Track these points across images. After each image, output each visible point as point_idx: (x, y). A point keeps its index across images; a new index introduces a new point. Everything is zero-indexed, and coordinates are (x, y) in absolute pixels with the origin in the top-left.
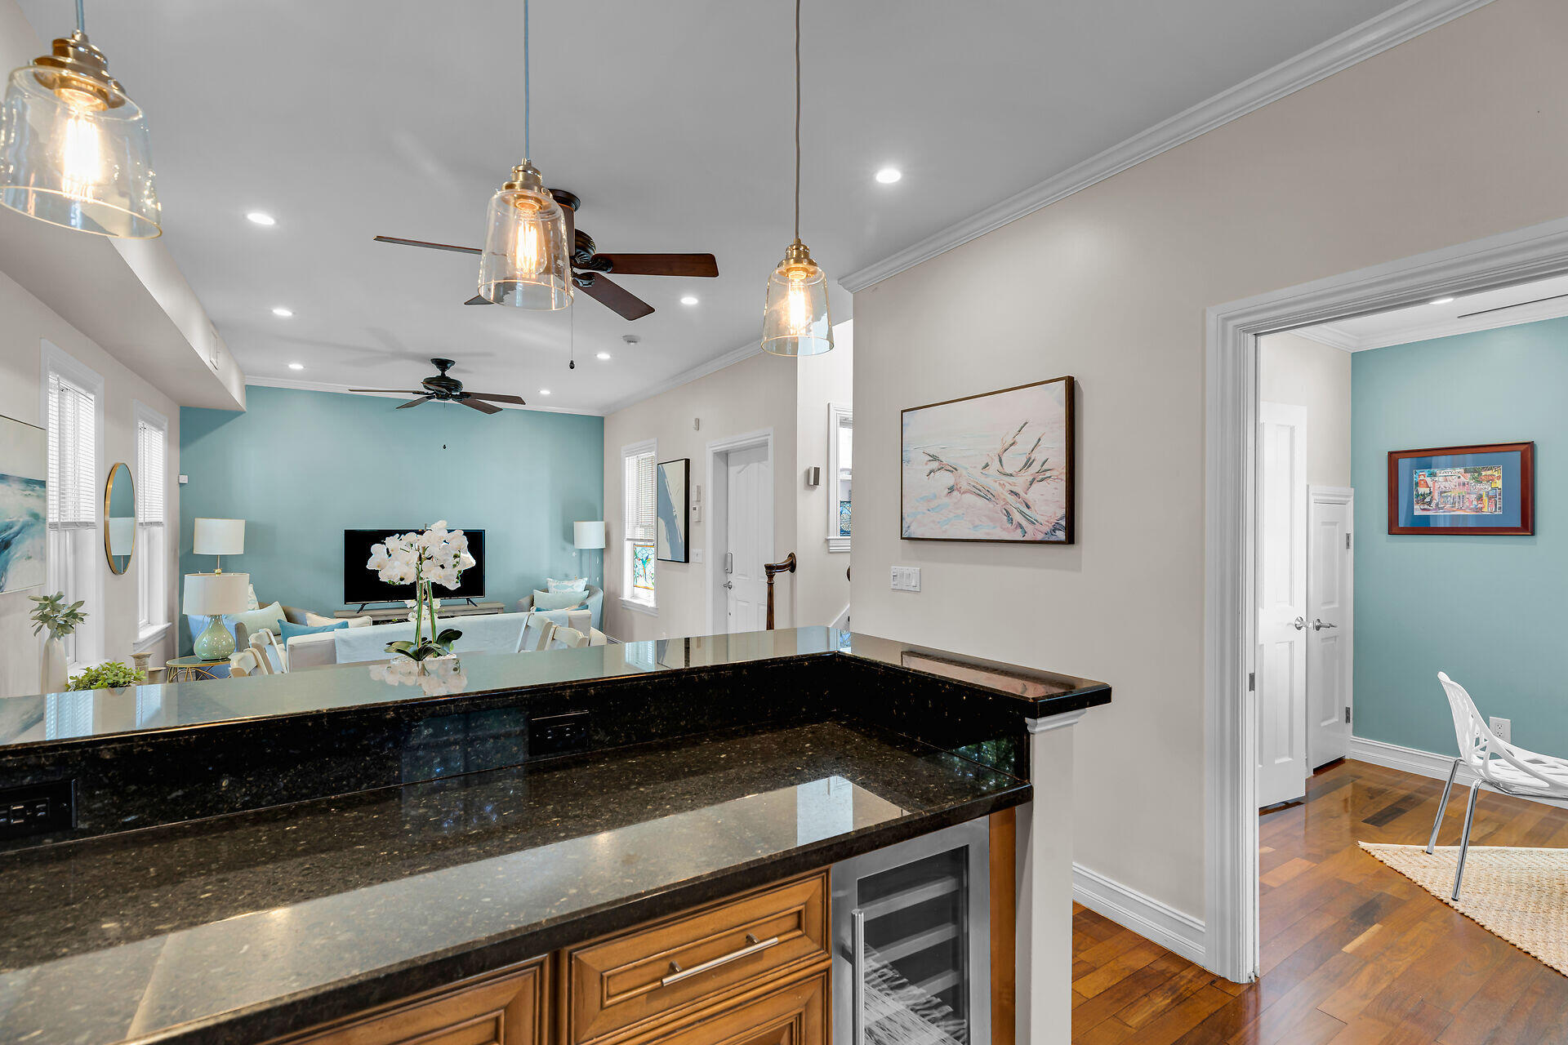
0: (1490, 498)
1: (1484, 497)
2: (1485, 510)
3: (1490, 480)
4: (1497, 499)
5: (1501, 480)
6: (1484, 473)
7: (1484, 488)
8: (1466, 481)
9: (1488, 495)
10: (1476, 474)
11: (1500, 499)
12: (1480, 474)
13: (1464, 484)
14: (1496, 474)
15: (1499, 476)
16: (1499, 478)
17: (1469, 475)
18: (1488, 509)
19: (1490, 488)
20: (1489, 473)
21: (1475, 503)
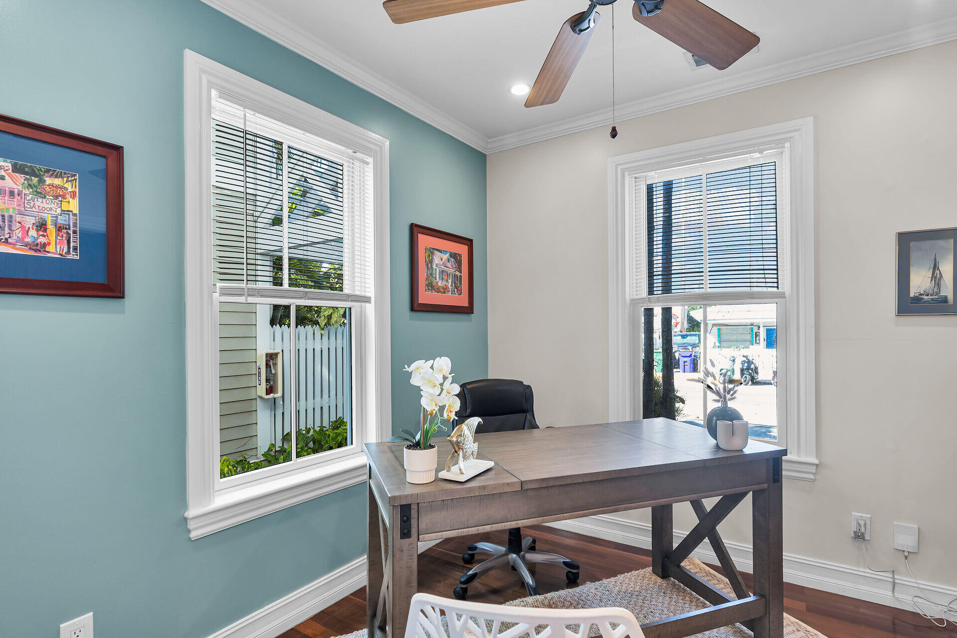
0: (59, 229)
1: (51, 228)
2: (50, 248)
3: (60, 195)
4: (71, 232)
5: (77, 199)
6: (48, 181)
7: (48, 208)
8: (16, 188)
9: (55, 224)
10: (35, 180)
11: (75, 232)
12: (42, 181)
13: (12, 193)
14: (68, 186)
15: (74, 192)
16: (73, 195)
17: (21, 178)
18: (55, 249)
19: (59, 211)
20: (57, 182)
21: (33, 233)
